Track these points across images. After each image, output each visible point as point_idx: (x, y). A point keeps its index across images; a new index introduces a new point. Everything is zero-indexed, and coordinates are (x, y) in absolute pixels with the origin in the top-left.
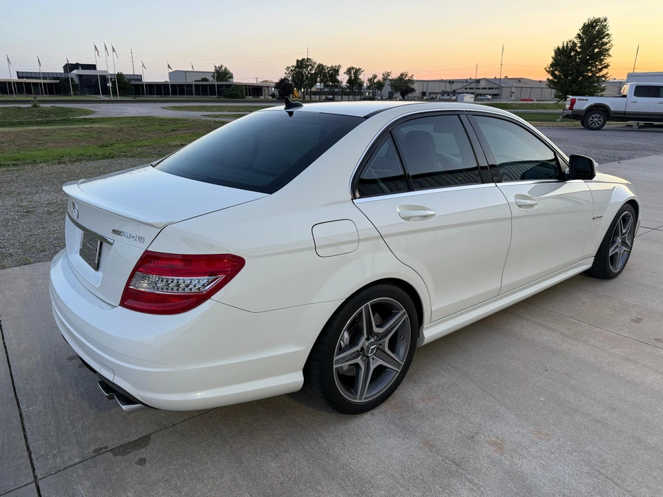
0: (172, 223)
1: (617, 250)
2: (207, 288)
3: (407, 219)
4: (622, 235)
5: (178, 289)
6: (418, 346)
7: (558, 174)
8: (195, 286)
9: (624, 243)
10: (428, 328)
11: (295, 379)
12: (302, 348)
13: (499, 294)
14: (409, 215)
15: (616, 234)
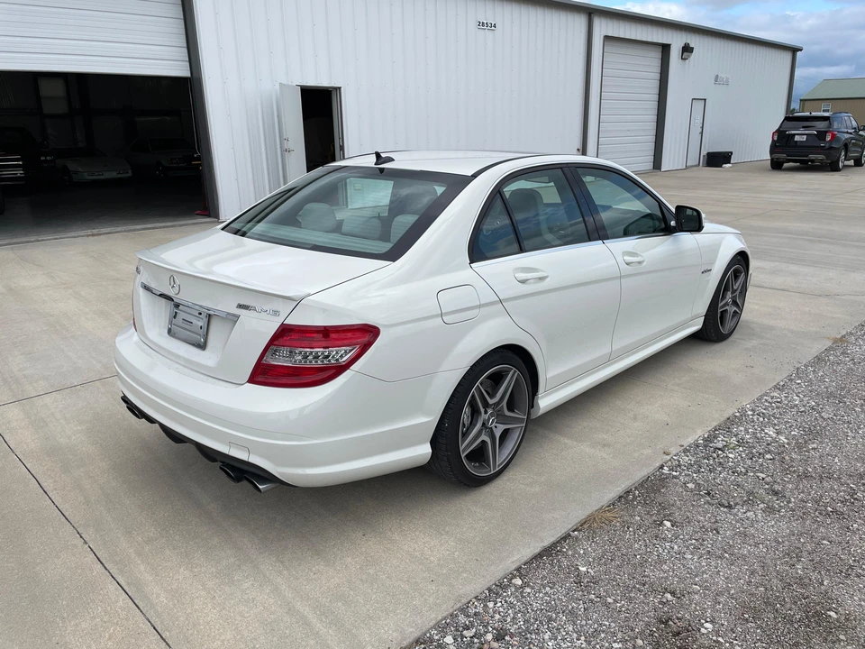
0: (310, 295)
1: (727, 308)
2: (344, 359)
3: (523, 282)
4: (732, 293)
5: (316, 362)
6: (533, 417)
7: (663, 226)
8: (333, 357)
9: (735, 303)
10: (543, 397)
11: (423, 451)
12: (428, 419)
13: (609, 360)
14: (526, 278)
15: (726, 289)
